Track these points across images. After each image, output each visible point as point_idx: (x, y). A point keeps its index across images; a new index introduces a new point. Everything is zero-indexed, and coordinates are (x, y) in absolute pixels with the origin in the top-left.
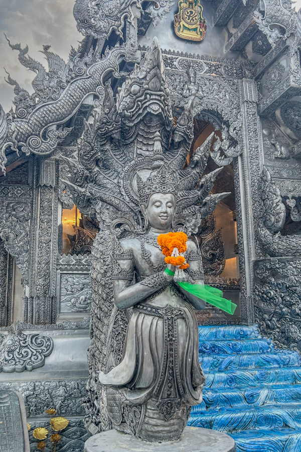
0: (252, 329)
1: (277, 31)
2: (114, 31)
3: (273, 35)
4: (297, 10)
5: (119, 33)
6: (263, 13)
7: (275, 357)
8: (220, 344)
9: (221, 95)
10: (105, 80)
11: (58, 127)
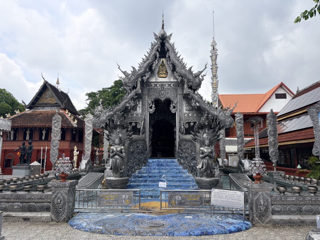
0: (176, 160)
1: (181, 77)
2: (134, 86)
3: (180, 78)
4: (187, 70)
5: (135, 86)
6: (177, 72)
7: (176, 167)
8: (163, 164)
9: (171, 93)
10: (131, 99)
11: (120, 112)
